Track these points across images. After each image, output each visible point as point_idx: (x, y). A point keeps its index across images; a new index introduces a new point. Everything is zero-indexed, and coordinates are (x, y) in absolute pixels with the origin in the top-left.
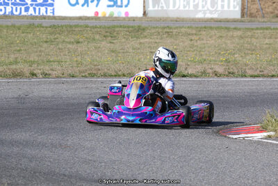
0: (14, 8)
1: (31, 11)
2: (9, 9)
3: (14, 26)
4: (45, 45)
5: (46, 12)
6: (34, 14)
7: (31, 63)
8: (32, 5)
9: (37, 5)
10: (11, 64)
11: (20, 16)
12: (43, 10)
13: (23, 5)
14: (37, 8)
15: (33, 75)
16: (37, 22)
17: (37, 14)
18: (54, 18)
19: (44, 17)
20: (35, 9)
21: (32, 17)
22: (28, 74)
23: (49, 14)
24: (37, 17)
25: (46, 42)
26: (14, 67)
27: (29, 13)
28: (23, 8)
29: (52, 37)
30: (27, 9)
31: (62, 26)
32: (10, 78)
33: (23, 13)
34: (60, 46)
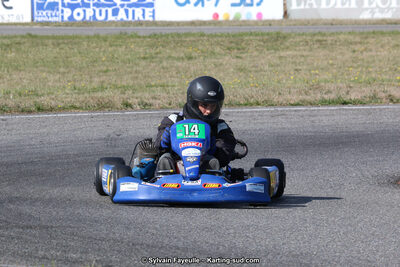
0: (97, 10)
1: (122, 15)
2: (89, 12)
3: (97, 36)
4: (143, 63)
5: (144, 15)
6: (125, 18)
7: (124, 89)
8: (122, 6)
9: (130, 6)
10: (94, 90)
11: (105, 23)
12: (138, 12)
13: (109, 6)
14: (130, 10)
15: (127, 105)
16: (130, 30)
17: (130, 18)
18: (155, 23)
19: (140, 23)
20: (127, 11)
21: (123, 23)
22: (119, 105)
23: (148, 18)
24: (130, 23)
25: (144, 58)
26: (99, 94)
27: (119, 17)
28: (110, 10)
29: (153, 51)
30: (115, 12)
31: (167, 36)
32: (94, 111)
33: (111, 18)
34: (165, 64)
